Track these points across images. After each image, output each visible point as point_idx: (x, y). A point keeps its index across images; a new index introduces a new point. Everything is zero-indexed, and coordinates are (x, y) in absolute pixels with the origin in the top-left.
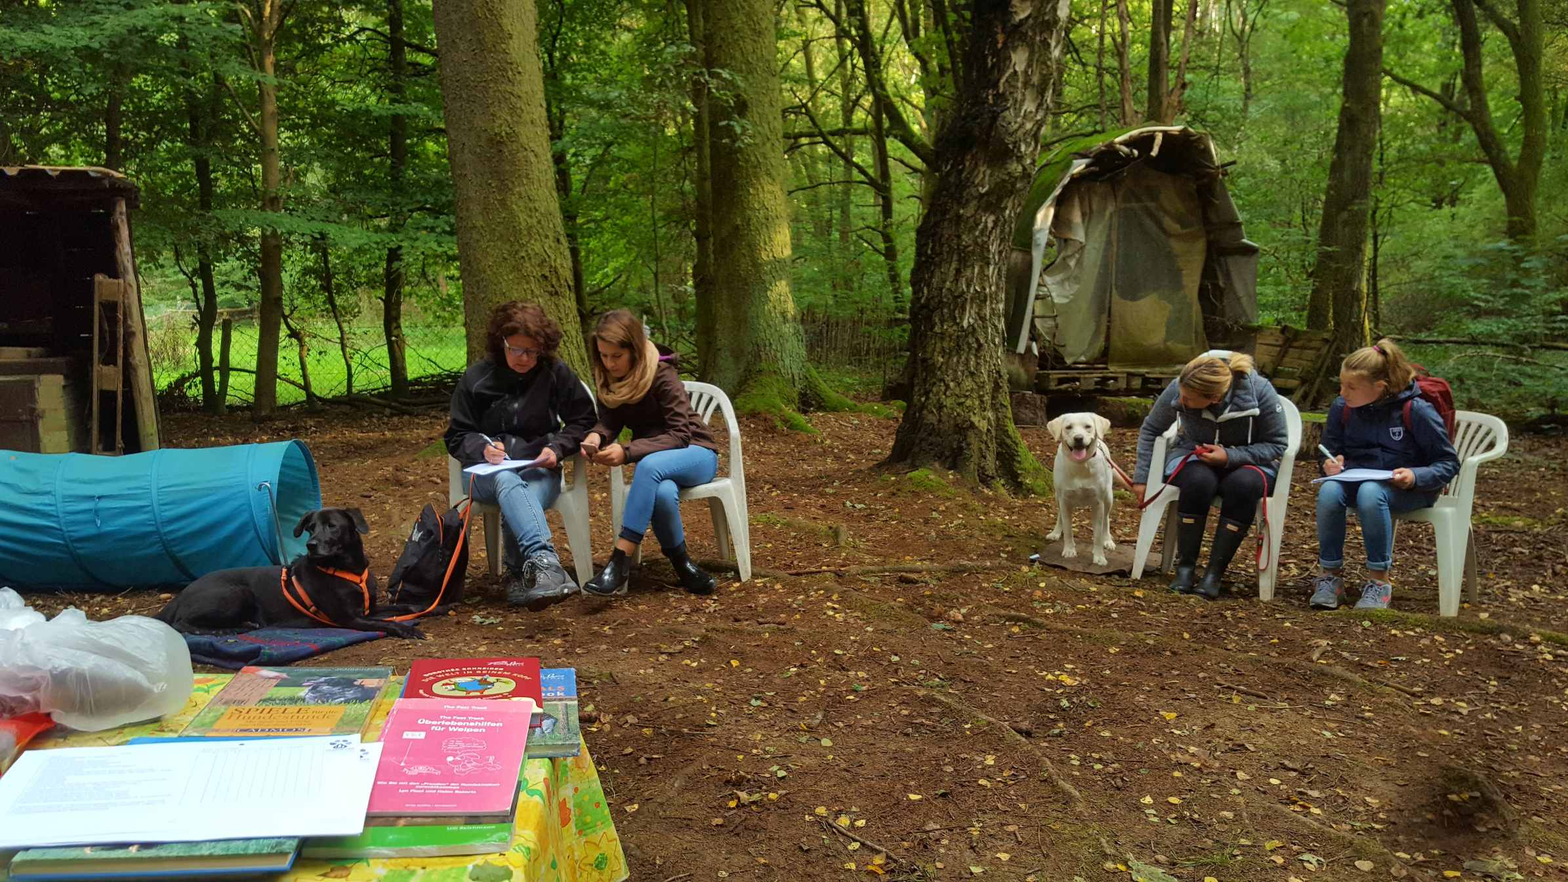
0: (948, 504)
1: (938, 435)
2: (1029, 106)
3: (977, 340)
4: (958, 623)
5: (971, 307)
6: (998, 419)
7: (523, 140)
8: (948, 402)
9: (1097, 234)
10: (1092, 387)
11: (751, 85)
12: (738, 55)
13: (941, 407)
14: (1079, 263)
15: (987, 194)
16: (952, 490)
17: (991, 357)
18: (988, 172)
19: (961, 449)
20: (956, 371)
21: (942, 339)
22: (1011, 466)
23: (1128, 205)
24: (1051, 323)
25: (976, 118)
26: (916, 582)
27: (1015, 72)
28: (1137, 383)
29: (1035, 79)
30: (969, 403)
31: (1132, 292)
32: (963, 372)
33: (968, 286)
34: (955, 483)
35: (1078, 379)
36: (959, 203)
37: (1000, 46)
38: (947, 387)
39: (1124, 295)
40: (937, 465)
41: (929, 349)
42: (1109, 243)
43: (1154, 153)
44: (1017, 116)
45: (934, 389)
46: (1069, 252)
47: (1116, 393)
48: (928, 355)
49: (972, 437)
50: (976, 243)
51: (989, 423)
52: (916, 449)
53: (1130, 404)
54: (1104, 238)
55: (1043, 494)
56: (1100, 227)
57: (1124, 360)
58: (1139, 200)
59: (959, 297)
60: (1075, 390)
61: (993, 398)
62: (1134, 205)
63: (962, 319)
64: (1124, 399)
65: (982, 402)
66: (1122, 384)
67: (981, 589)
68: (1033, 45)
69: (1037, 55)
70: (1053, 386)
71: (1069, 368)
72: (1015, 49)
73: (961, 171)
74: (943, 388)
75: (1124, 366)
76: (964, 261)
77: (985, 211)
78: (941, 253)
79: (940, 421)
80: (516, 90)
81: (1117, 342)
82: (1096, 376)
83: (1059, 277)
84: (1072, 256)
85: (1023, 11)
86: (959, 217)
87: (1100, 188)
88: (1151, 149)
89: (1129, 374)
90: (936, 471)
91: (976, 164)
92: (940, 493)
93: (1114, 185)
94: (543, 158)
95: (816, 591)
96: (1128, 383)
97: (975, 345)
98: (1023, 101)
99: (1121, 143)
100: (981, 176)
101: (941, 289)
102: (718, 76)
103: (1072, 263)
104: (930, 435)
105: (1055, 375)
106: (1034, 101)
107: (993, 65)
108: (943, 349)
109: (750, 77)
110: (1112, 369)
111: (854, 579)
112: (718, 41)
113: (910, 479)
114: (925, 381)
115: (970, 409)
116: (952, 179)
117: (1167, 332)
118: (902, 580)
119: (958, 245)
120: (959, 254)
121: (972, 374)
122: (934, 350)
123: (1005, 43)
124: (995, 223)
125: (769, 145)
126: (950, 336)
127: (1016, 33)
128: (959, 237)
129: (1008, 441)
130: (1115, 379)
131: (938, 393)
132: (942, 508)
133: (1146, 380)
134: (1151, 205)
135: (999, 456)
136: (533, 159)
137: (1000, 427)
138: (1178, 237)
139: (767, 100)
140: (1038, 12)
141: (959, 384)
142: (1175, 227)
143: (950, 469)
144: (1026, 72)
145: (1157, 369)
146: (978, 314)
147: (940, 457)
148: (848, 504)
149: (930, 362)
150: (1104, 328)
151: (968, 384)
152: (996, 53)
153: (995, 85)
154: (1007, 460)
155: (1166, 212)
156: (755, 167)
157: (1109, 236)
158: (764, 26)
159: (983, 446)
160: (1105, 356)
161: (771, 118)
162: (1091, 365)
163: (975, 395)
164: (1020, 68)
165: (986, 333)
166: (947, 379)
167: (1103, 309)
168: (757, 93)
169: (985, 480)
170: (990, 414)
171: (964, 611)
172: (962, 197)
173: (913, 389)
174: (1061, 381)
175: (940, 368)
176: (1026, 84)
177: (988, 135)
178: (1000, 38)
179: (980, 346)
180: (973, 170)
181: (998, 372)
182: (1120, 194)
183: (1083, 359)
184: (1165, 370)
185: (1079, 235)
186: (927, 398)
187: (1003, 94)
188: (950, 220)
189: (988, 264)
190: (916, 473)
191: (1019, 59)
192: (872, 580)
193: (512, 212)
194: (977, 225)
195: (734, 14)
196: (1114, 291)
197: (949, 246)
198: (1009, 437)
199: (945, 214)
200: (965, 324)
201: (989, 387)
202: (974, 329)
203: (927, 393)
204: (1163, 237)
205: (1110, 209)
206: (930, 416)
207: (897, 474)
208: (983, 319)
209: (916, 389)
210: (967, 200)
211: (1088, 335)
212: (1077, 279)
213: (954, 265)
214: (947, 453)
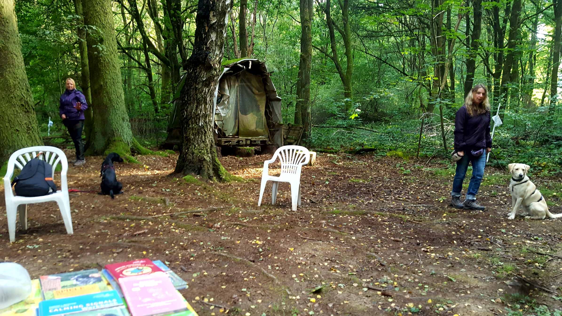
0: (200, 187)
1: (193, 163)
2: (217, 52)
3: (205, 130)
4: (219, 228)
5: (202, 119)
6: (212, 157)
7: (10, 49)
8: (196, 152)
9: (233, 93)
10: (235, 144)
11: (104, 32)
12: (98, 21)
13: (193, 153)
14: (228, 102)
15: (205, 80)
16: (200, 182)
17: (209, 136)
18: (205, 73)
19: (201, 168)
20: (198, 141)
21: (192, 130)
22: (218, 172)
23: (242, 84)
24: (220, 122)
25: (200, 55)
26: (199, 216)
27: (212, 40)
28: (249, 142)
29: (219, 43)
30: (203, 151)
31: (245, 113)
32: (200, 141)
33: (201, 112)
34: (200, 179)
35: (231, 141)
36: (196, 83)
37: (207, 31)
38: (195, 146)
39: (242, 113)
40: (193, 174)
41: (188, 133)
42: (237, 96)
43: (250, 68)
44: (214, 55)
45: (190, 147)
46: (225, 99)
47: (242, 146)
48: (188, 135)
49: (205, 164)
50: (202, 97)
51: (210, 158)
52: (185, 168)
53: (247, 149)
54: (235, 95)
55: (229, 181)
56: (234, 91)
57: (243, 135)
58: (245, 82)
59: (197, 115)
60: (230, 145)
61: (210, 150)
62: (244, 84)
63: (199, 123)
64: (245, 147)
65: (207, 151)
66: (244, 143)
67: (222, 216)
68: (218, 32)
69: (219, 36)
70: (223, 144)
71: (227, 137)
72: (212, 33)
73: (196, 72)
74: (194, 147)
75: (244, 137)
76: (199, 104)
77: (205, 86)
78: (191, 100)
79: (193, 158)
80: (6, 29)
81: (241, 129)
82: (236, 140)
83: (222, 107)
84: (226, 100)
85: (214, 20)
86: (196, 88)
87: (233, 78)
88: (249, 66)
89: (246, 139)
90: (193, 176)
91: (201, 71)
92: (196, 183)
93: (237, 77)
94: (19, 57)
95: (166, 223)
96: (246, 142)
97: (204, 132)
98: (215, 50)
99: (239, 63)
100: (203, 74)
101: (191, 112)
102: (92, 28)
103: (226, 103)
104: (190, 163)
105: (224, 140)
106: (219, 50)
107: (205, 37)
108: (193, 133)
109: (104, 29)
110: (240, 138)
111: (177, 217)
112: (90, 15)
113: (185, 179)
114: (187, 144)
115: (204, 154)
116: (193, 75)
117: (256, 125)
118: (195, 216)
119: (197, 97)
120: (197, 101)
121: (203, 142)
122: (190, 133)
123: (208, 30)
124: (209, 90)
125: (113, 55)
126: (195, 129)
127: (212, 27)
128: (197, 95)
129: (216, 164)
130: (242, 141)
131: (192, 148)
132: (198, 189)
133: (251, 141)
134: (249, 84)
135: (213, 169)
136: (15, 57)
137: (213, 159)
138: (257, 95)
139: (111, 38)
140: (219, 21)
141: (199, 145)
142: (257, 92)
143: (198, 175)
144: (216, 41)
145: (254, 138)
146: (204, 121)
147: (194, 170)
148: (163, 190)
149: (188, 138)
150: (237, 124)
151: (202, 145)
152: (205, 33)
153: (206, 44)
154: (216, 170)
155: (253, 86)
156: (108, 63)
157: (237, 93)
158: (108, 11)
159: (209, 166)
160: (238, 134)
161: (113, 45)
162: (233, 136)
163: (205, 149)
164: (214, 39)
165: (207, 128)
166: (195, 144)
167: (237, 117)
168: (107, 35)
169: (210, 178)
170: (210, 155)
171: (219, 224)
172: (197, 81)
173: (182, 147)
174: (225, 142)
175: (192, 140)
176: (216, 45)
177: (205, 61)
178: (207, 29)
179: (206, 132)
180: (200, 72)
181: (212, 141)
182: (239, 80)
183: (231, 134)
184: (256, 138)
185: (227, 93)
186: (188, 150)
187: (209, 47)
188: (193, 89)
189: (207, 104)
190: (185, 177)
191: (213, 36)
192: (184, 217)
193: (6, 79)
194: (203, 91)
195: (96, 5)
196: (239, 112)
197: (193, 98)
198: (216, 163)
199: (191, 87)
200: (200, 125)
201: (209, 146)
202: (203, 126)
203: (188, 149)
204: (253, 95)
205: (237, 85)
206: (189, 157)
207: (179, 177)
208: (206, 123)
209: (184, 147)
210: (199, 83)
211: (232, 126)
212: (228, 108)
213: (195, 104)
214: (196, 169)
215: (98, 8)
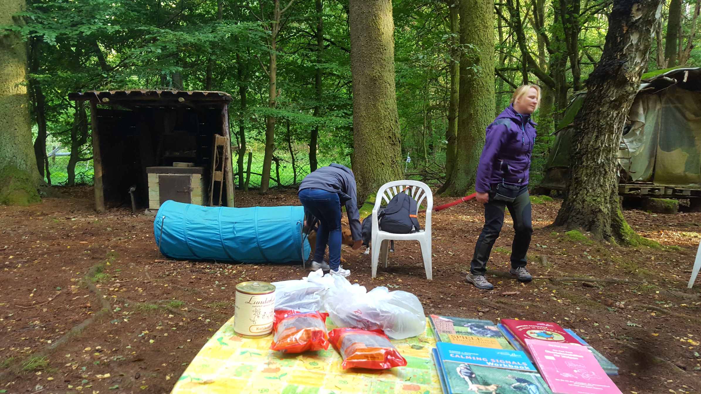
0: (590, 248)
1: (582, 214)
2: (638, 60)
3: (605, 170)
4: (622, 309)
5: (603, 154)
6: (612, 208)
7: (385, 78)
8: (588, 199)
9: (651, 119)
10: (647, 193)
11: (482, 50)
12: (477, 37)
13: (584, 201)
14: (642, 133)
15: (614, 101)
16: (590, 241)
17: (611, 178)
18: (615, 91)
19: (594, 222)
20: (593, 184)
21: (587, 169)
22: (618, 231)
23: (668, 106)
24: (626, 161)
25: (610, 65)
26: (593, 287)
27: (632, 44)
28: (670, 192)
29: (642, 47)
30: (599, 199)
31: (668, 147)
32: (596, 185)
33: (602, 144)
34: (592, 238)
35: (640, 189)
36: (599, 105)
37: (624, 32)
38: (588, 191)
39: (663, 149)
40: (581, 229)
41: (580, 173)
42: (657, 123)
43: (685, 80)
44: (631, 65)
45: (581, 192)
46: (636, 127)
47: (658, 196)
48: (578, 176)
49: (600, 216)
50: (607, 123)
51: (608, 210)
52: (570, 221)
53: (667, 202)
54: (654, 121)
55: (636, 246)
56: (652, 116)
57: (661, 181)
58: (673, 103)
59: (597, 149)
60: (638, 194)
61: (610, 198)
62: (671, 106)
63: (598, 160)
64: (663, 199)
65: (605, 199)
66: (662, 192)
67: (626, 292)
68: (642, 31)
69: (643, 36)
70: (627, 192)
71: (633, 183)
72: (632, 33)
73: (601, 90)
74: (586, 192)
75: (664, 183)
76: (600, 132)
77: (613, 108)
78: (589, 128)
79: (583, 208)
80: (384, 57)
81: (659, 171)
82: (649, 187)
83: (630, 139)
84: (638, 129)
85: (638, 16)
86: (599, 111)
87: (654, 97)
88: (683, 78)
89: (666, 187)
90: (580, 231)
91: (609, 87)
92: (585, 242)
93: (660, 96)
94: (392, 86)
95: (543, 287)
96: (665, 192)
97: (603, 172)
98: (635, 57)
99: (666, 76)
100: (612, 92)
101: (588, 145)
103: (638, 133)
104: (577, 214)
105: (628, 186)
106: (640, 57)
107: (620, 42)
108: (587, 174)
109: (482, 47)
110: (656, 184)
111: (559, 283)
113: (568, 235)
114: (576, 188)
115: (599, 203)
116: (596, 94)
117: (686, 167)
118: (585, 285)
119: (598, 124)
120: (598, 129)
121: (601, 186)
122: (582, 174)
123: (627, 31)
124: (618, 114)
125: (488, 77)
126: (591, 167)
127: (633, 26)
128: (599, 121)
129: (617, 219)
130: (659, 189)
131: (582, 194)
132: (588, 250)
133: (674, 191)
134: (679, 105)
135: (612, 226)
136: (388, 86)
137: (613, 212)
138: (694, 121)
139: (489, 57)
140: (646, 16)
141: (594, 190)
142: (692, 116)
143: (587, 231)
144: (637, 44)
145: (679, 186)
146: (606, 157)
147: (581, 224)
148: (538, 245)
149: (579, 179)
150: (652, 165)
151: (599, 190)
152: (622, 36)
153: (622, 50)
154: (617, 228)
155: (686, 108)
156: (481, 87)
157: (657, 120)
159: (605, 221)
160: (652, 179)
161: (490, 65)
162: (644, 182)
163: (602, 196)
164: (634, 42)
165: (610, 166)
166: (588, 188)
167: (653, 155)
168: (484, 54)
169: (606, 237)
170: (608, 205)
171: (623, 303)
172: (601, 102)
173: (569, 192)
174: (631, 190)
175: (585, 182)
176: (637, 50)
177: (617, 73)
178: (625, 29)
179: (606, 172)
180: (608, 90)
181: (614, 185)
182: (663, 100)
183: (641, 179)
184: (684, 186)
185: (642, 119)
186: (577, 197)
187: (625, 55)
188: (594, 113)
189: (613, 134)
190: (569, 232)
191: (634, 38)
192: (569, 284)
193: (378, 110)
194: (608, 115)
195: (476, 19)
196: (659, 146)
197: (593, 125)
198: (618, 217)
199: (591, 110)
200: (599, 162)
201: (609, 192)
202: (604, 164)
203: (577, 194)
204: (685, 121)
205: (658, 107)
206: (578, 205)
207: (559, 232)
208: (608, 159)
209: (571, 192)
210: (604, 104)
211: (644, 168)
212: (640, 140)
213: (595, 134)
214: (586, 224)
215: (478, 22)
